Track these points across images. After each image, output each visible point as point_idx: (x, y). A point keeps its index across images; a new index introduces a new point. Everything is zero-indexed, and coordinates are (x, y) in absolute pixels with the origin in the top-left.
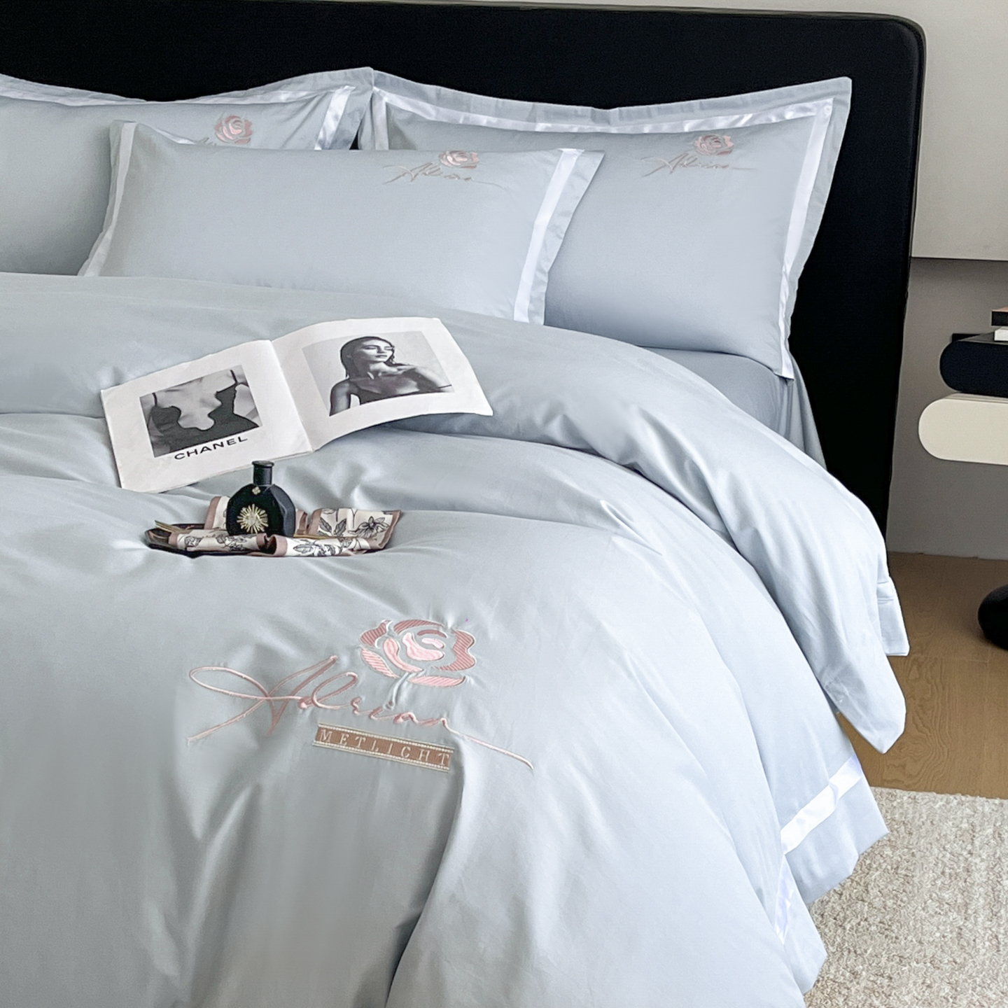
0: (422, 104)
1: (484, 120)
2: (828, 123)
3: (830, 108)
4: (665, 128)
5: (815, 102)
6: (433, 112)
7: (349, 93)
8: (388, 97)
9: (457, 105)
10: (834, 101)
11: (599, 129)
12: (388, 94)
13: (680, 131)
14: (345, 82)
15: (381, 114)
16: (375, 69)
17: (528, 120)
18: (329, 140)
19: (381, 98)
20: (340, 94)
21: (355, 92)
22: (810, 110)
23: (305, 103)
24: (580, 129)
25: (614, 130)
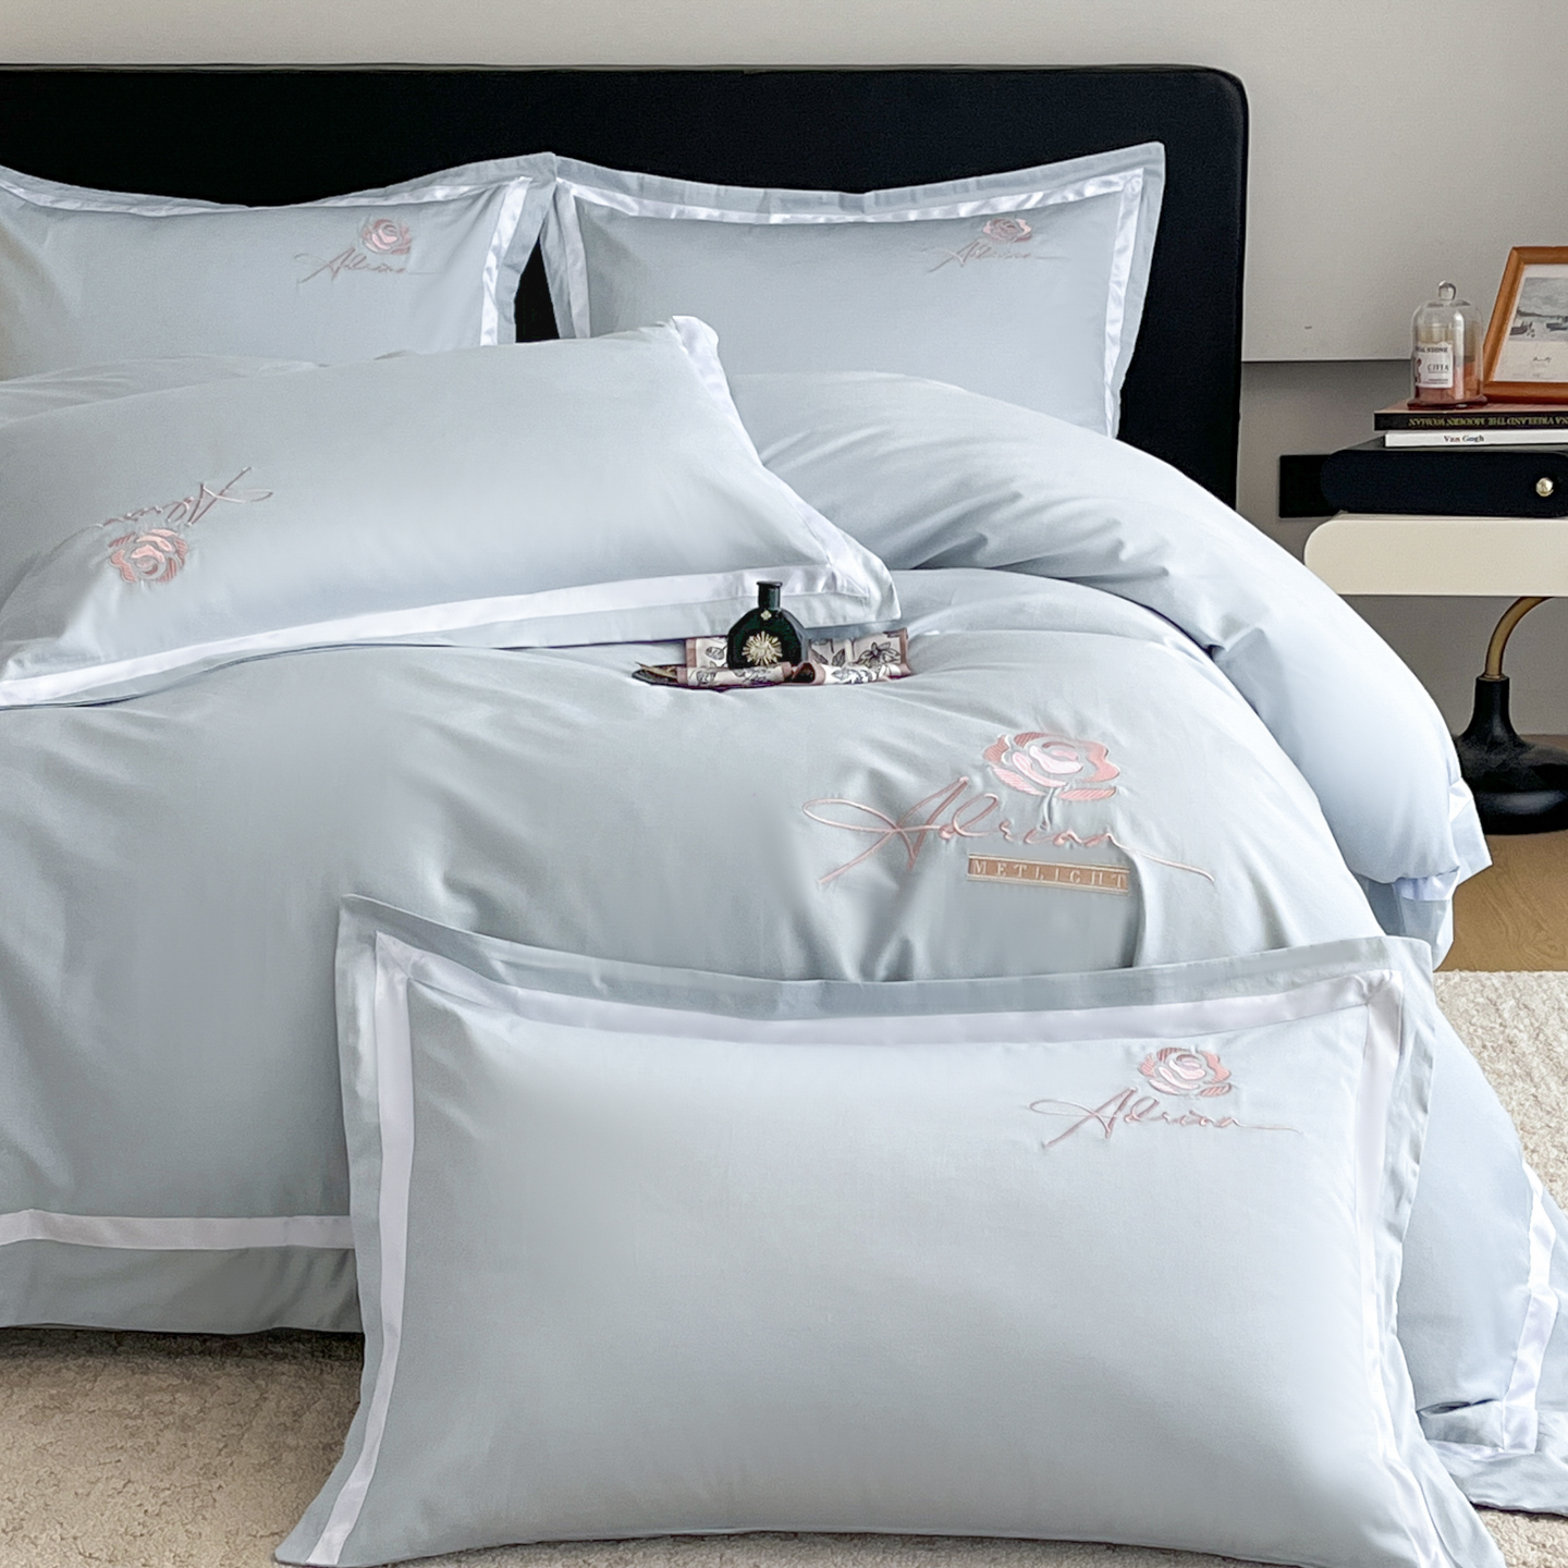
0: (621, 196)
1: (702, 213)
2: (1139, 198)
3: (1140, 180)
4: (936, 213)
5: (1122, 174)
6: (635, 206)
7: (527, 186)
8: (576, 190)
9: (666, 196)
10: (1146, 172)
11: (851, 218)
12: (574, 185)
13: (954, 217)
14: (519, 172)
15: (569, 213)
16: (557, 155)
17: (759, 211)
18: (506, 246)
19: (567, 191)
20: (514, 189)
21: (534, 184)
22: (1117, 184)
23: (470, 201)
24: (827, 219)
25: (870, 219)
